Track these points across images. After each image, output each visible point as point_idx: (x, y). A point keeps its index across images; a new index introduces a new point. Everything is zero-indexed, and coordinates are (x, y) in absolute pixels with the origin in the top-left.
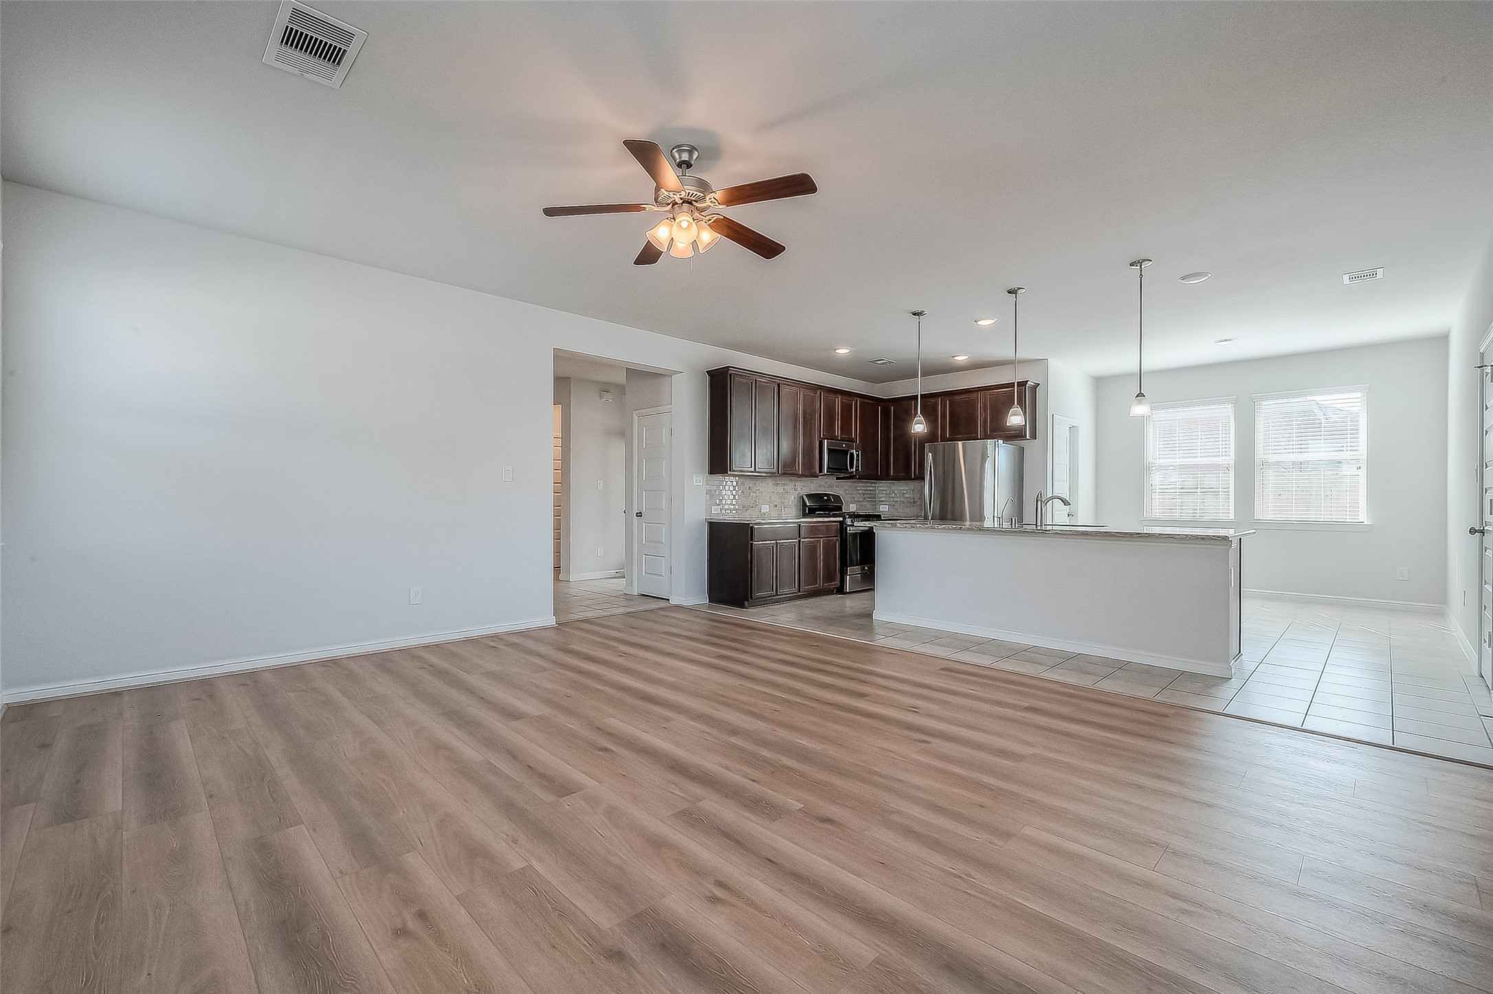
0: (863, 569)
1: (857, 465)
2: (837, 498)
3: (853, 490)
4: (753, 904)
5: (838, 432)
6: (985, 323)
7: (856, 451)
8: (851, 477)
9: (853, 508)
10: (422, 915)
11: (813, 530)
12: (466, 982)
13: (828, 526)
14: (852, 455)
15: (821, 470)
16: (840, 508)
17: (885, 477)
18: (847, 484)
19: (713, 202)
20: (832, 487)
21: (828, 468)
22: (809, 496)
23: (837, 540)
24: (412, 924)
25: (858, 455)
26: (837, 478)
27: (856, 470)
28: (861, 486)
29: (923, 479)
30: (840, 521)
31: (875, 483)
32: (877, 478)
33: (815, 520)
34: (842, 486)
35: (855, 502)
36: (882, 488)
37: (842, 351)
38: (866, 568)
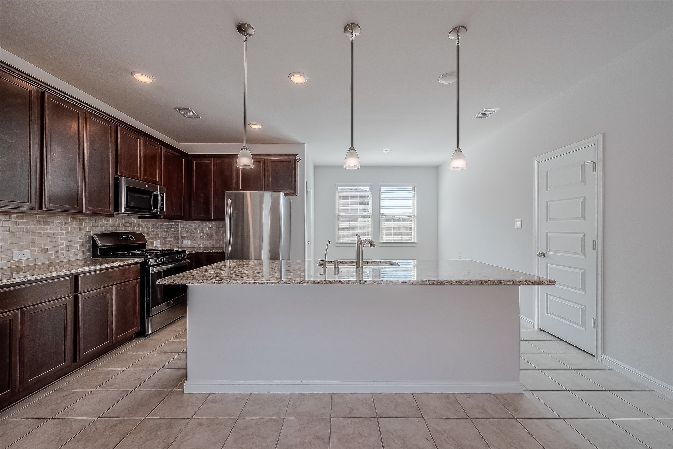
0: (168, 304)
1: (162, 205)
2: (140, 236)
3: (157, 228)
5: (139, 172)
6: (298, 79)
7: (161, 193)
8: (156, 217)
9: (157, 244)
11: (104, 276)
13: (123, 270)
14: (156, 196)
15: (117, 207)
16: (143, 246)
17: (188, 217)
18: (151, 223)
20: (134, 225)
21: (127, 206)
22: (102, 236)
23: (137, 283)
25: (162, 197)
26: (140, 218)
27: (161, 210)
28: (164, 224)
29: (223, 219)
30: (141, 263)
31: (178, 222)
32: (181, 218)
33: (103, 266)
34: (146, 225)
35: (159, 238)
36: (185, 226)
37: (143, 79)
38: (171, 303)
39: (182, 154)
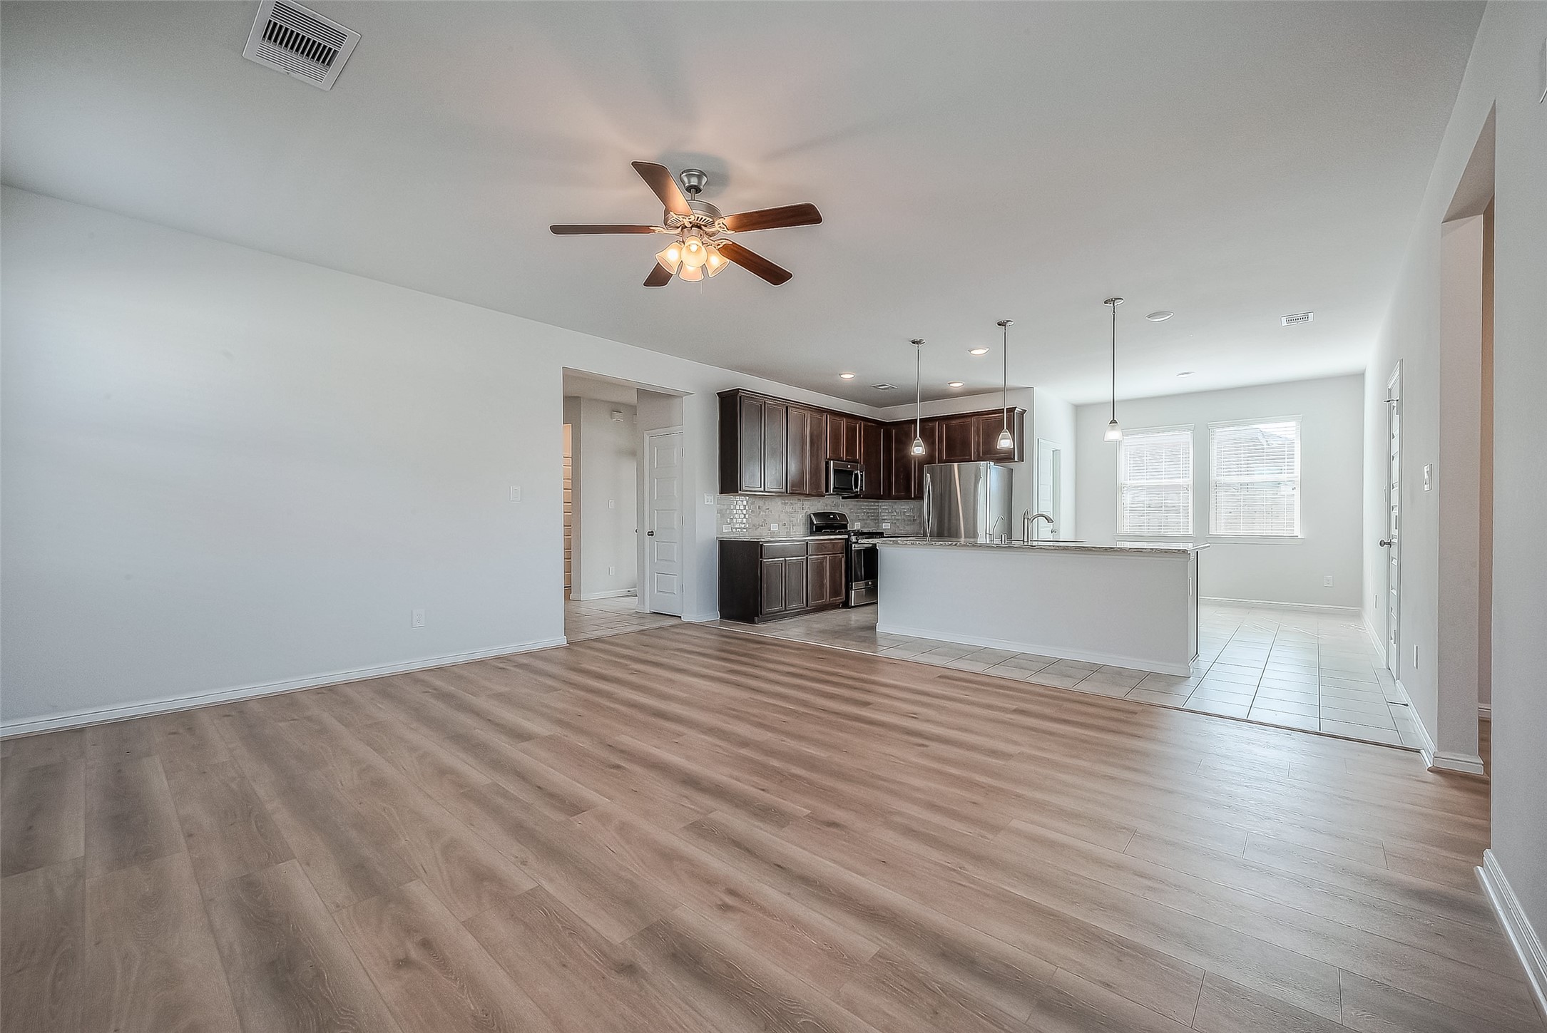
0: (867, 584)
1: (861, 485)
2: (843, 516)
3: (858, 509)
4: (763, 910)
5: (843, 454)
6: (977, 352)
7: (860, 473)
8: (856, 496)
9: (857, 526)
10: (426, 944)
11: (820, 547)
12: (473, 1008)
13: (833, 544)
14: (856, 475)
15: (827, 490)
16: (845, 526)
17: (887, 496)
18: (851, 503)
19: (723, 228)
20: (838, 506)
21: (834, 488)
22: (816, 515)
23: (843, 557)
24: (415, 954)
25: (862, 476)
26: (843, 498)
27: (860, 490)
28: (865, 505)
29: (922, 498)
30: (845, 539)
31: (878, 502)
32: (879, 497)
33: (822, 538)
34: (848, 505)
35: (859, 520)
36: (885, 505)
37: (847, 376)
38: (870, 583)
39: (880, 424)
